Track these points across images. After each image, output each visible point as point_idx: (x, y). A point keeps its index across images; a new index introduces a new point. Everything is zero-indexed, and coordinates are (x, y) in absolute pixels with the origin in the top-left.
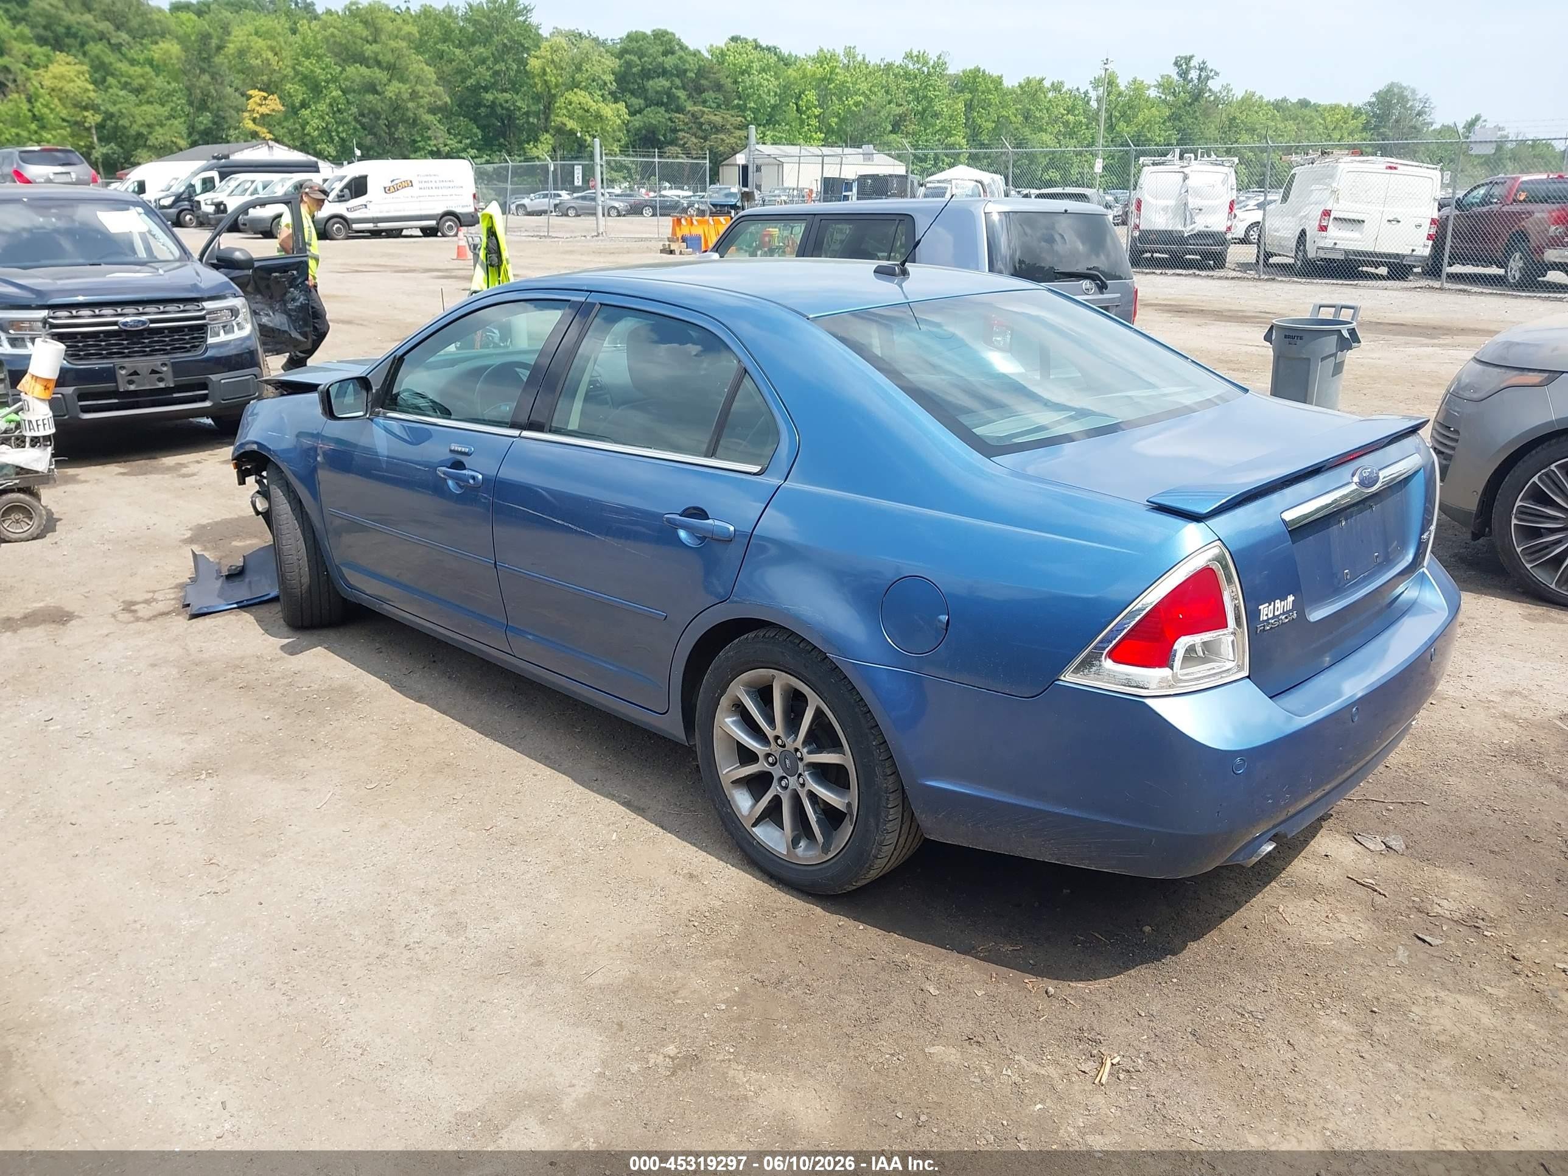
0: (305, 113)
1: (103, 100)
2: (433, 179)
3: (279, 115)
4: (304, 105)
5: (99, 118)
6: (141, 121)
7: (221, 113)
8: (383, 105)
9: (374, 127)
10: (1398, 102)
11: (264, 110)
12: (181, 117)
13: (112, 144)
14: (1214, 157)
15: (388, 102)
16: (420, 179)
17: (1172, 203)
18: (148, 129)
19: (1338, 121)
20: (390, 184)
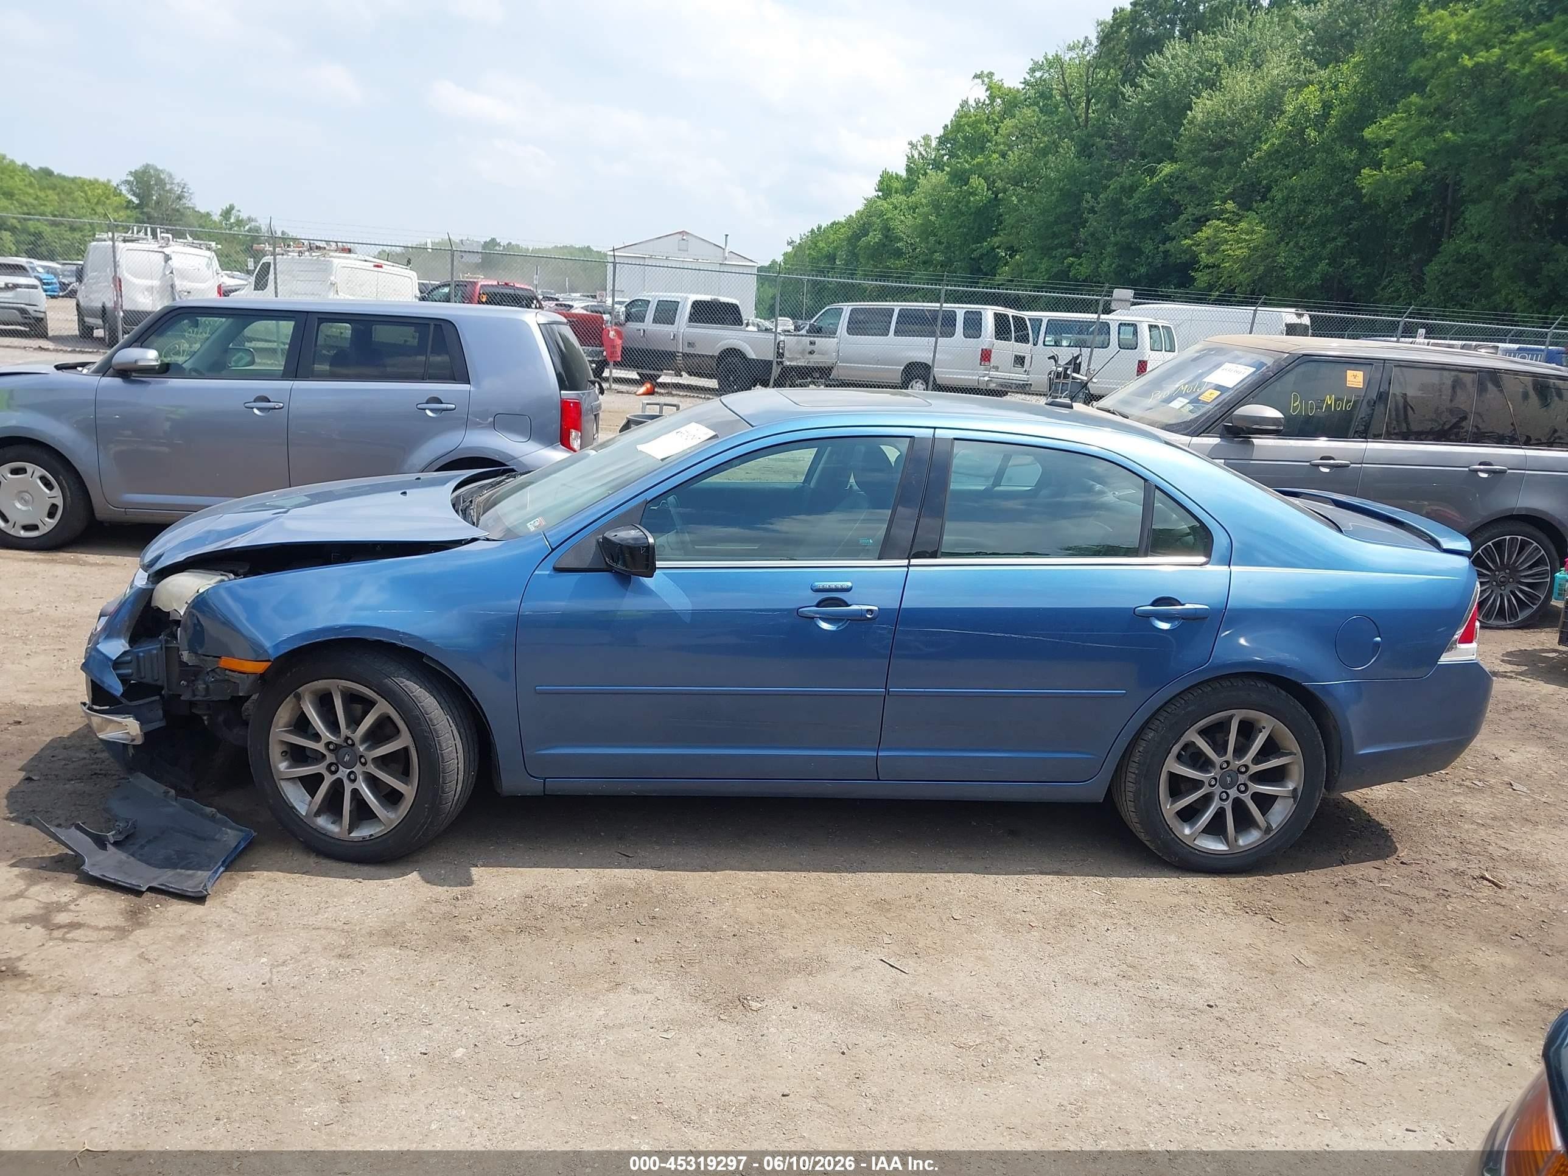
10: (156, 184)
14: (190, 239)
17: (156, 283)
19: (99, 196)
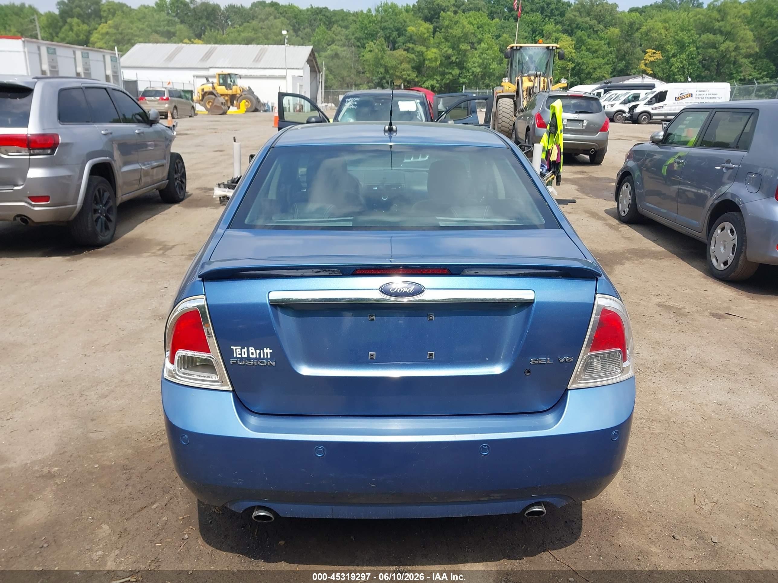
0: (673, 60)
1: (577, 57)
2: (705, 93)
3: (659, 61)
4: (674, 56)
5: (573, 65)
6: (591, 66)
7: (630, 61)
8: (717, 54)
9: (709, 66)
11: (652, 59)
12: (611, 64)
13: (576, 77)
15: (720, 52)
16: (697, 93)
18: (593, 70)
20: (679, 96)
